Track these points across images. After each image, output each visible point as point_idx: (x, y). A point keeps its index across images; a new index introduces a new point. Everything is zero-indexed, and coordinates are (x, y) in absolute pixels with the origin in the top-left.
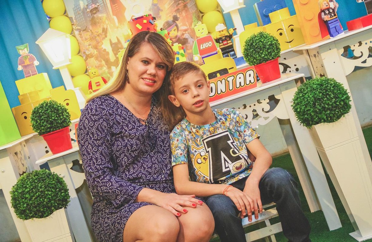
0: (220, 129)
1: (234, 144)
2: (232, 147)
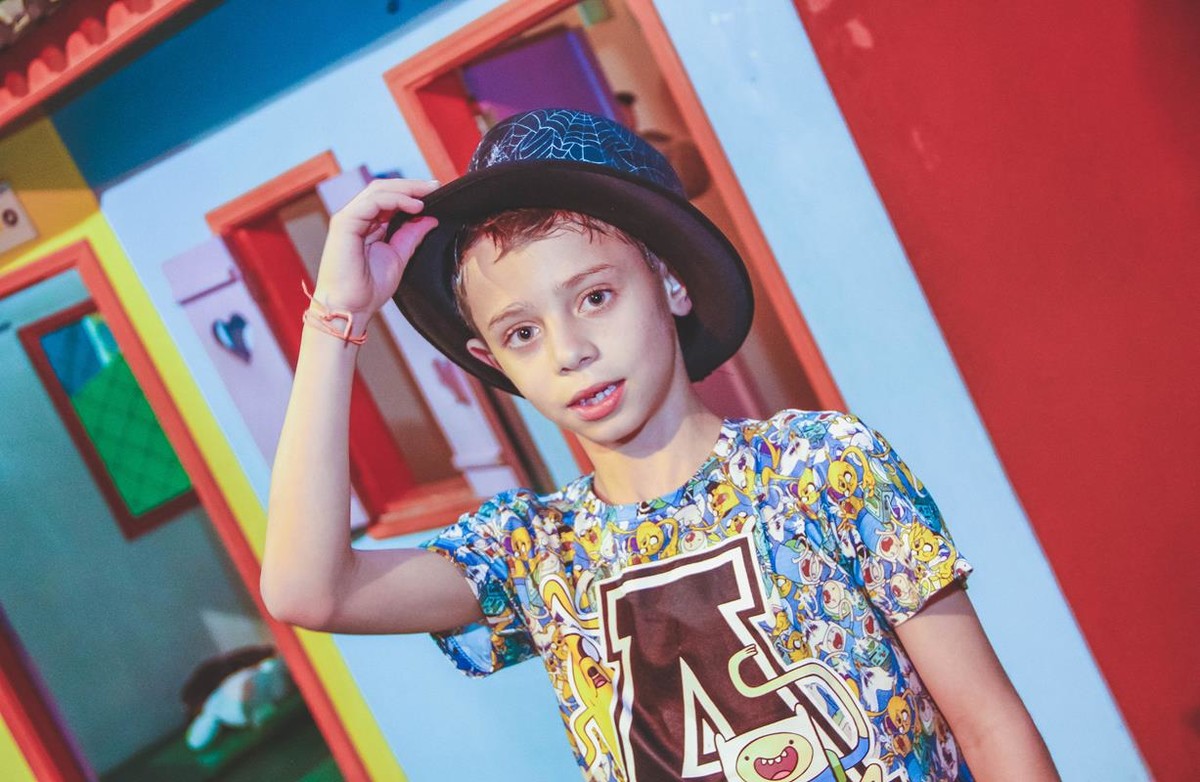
0: (699, 535)
1: (754, 620)
2: (746, 638)
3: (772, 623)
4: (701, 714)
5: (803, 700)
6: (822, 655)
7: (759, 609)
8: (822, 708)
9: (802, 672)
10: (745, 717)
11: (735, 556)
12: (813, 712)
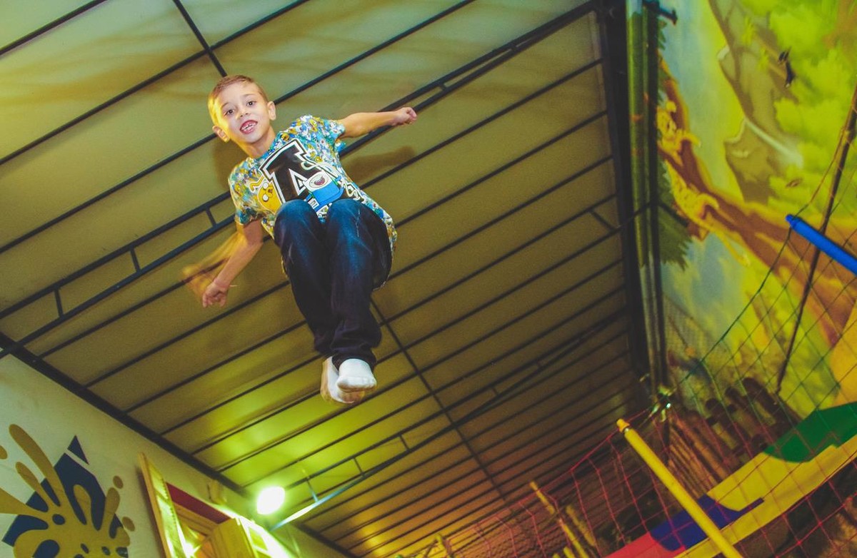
1: (304, 156)
2: (304, 160)
3: (309, 156)
4: (297, 178)
5: (322, 168)
6: (326, 161)
7: (305, 153)
8: (327, 170)
9: (323, 164)
10: (308, 174)
11: (295, 143)
12: (325, 171)
